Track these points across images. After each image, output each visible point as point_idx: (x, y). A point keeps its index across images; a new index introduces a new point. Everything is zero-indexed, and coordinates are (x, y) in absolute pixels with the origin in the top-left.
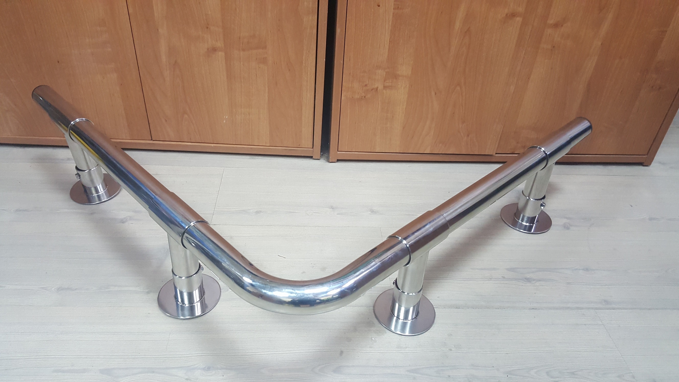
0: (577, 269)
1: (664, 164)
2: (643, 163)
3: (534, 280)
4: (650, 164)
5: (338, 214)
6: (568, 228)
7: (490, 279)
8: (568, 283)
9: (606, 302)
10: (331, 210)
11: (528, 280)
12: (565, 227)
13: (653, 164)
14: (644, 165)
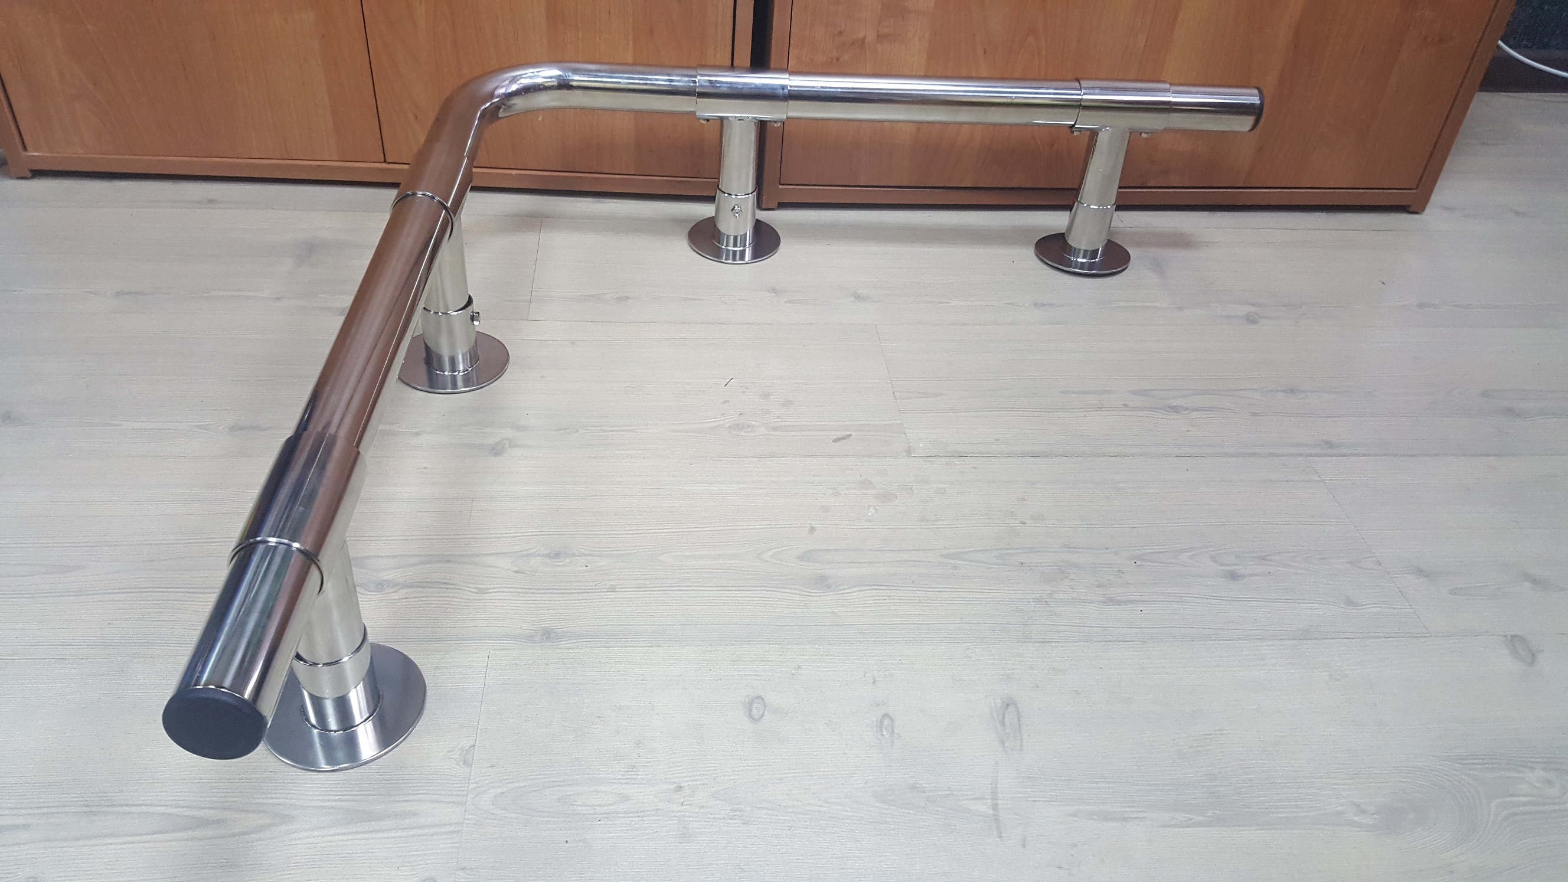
0: (1272, 391)
1: (1450, 209)
2: (1409, 206)
3: (1186, 409)
4: (1423, 210)
5: (786, 302)
6: (1254, 322)
7: (1098, 409)
8: (1255, 414)
9: (1329, 444)
10: (773, 294)
11: (1175, 409)
12: (1248, 320)
13: (1429, 209)
14: (1411, 210)
